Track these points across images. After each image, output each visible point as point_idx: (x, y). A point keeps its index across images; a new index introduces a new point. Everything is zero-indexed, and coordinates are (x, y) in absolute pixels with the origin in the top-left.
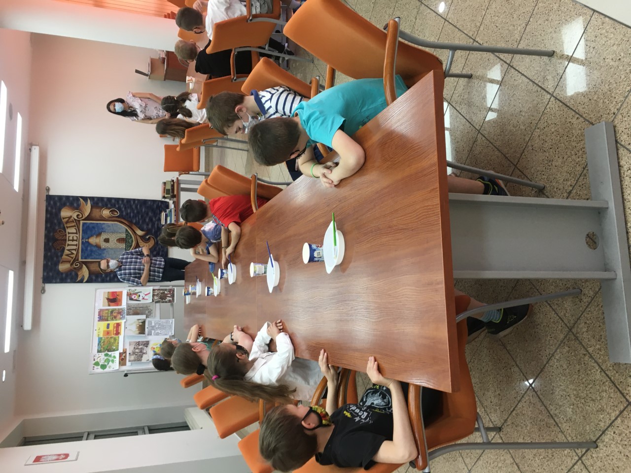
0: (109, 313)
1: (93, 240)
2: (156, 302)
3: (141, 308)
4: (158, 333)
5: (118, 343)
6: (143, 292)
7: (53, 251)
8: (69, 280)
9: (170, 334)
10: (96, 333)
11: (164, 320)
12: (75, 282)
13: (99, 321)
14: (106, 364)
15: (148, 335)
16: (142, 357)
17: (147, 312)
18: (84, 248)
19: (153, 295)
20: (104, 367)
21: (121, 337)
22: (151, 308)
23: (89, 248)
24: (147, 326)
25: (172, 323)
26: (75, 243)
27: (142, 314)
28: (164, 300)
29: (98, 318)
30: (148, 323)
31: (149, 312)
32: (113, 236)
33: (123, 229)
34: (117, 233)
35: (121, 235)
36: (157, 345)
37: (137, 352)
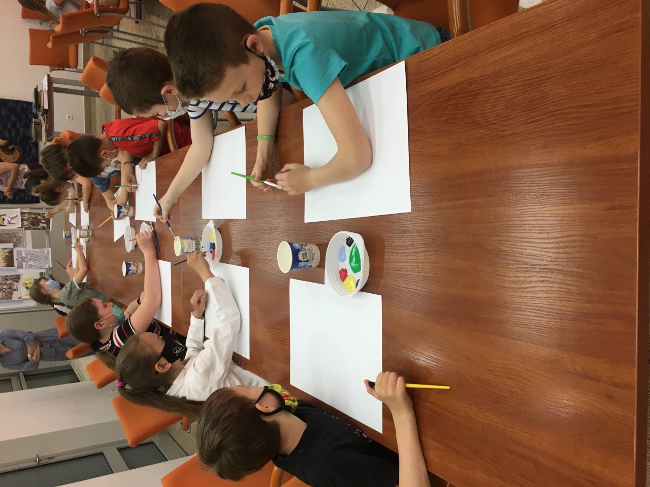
2: (26, 229)
3: (7, 236)
4: (31, 265)
6: (8, 215)
9: (47, 266)
11: (37, 250)
15: (18, 267)
16: (12, 294)
17: (15, 240)
19: (22, 220)
22: (20, 235)
24: (15, 257)
25: (48, 253)
27: (9, 242)
28: (36, 227)
30: (17, 253)
31: (17, 240)
36: (30, 280)
37: (5, 289)
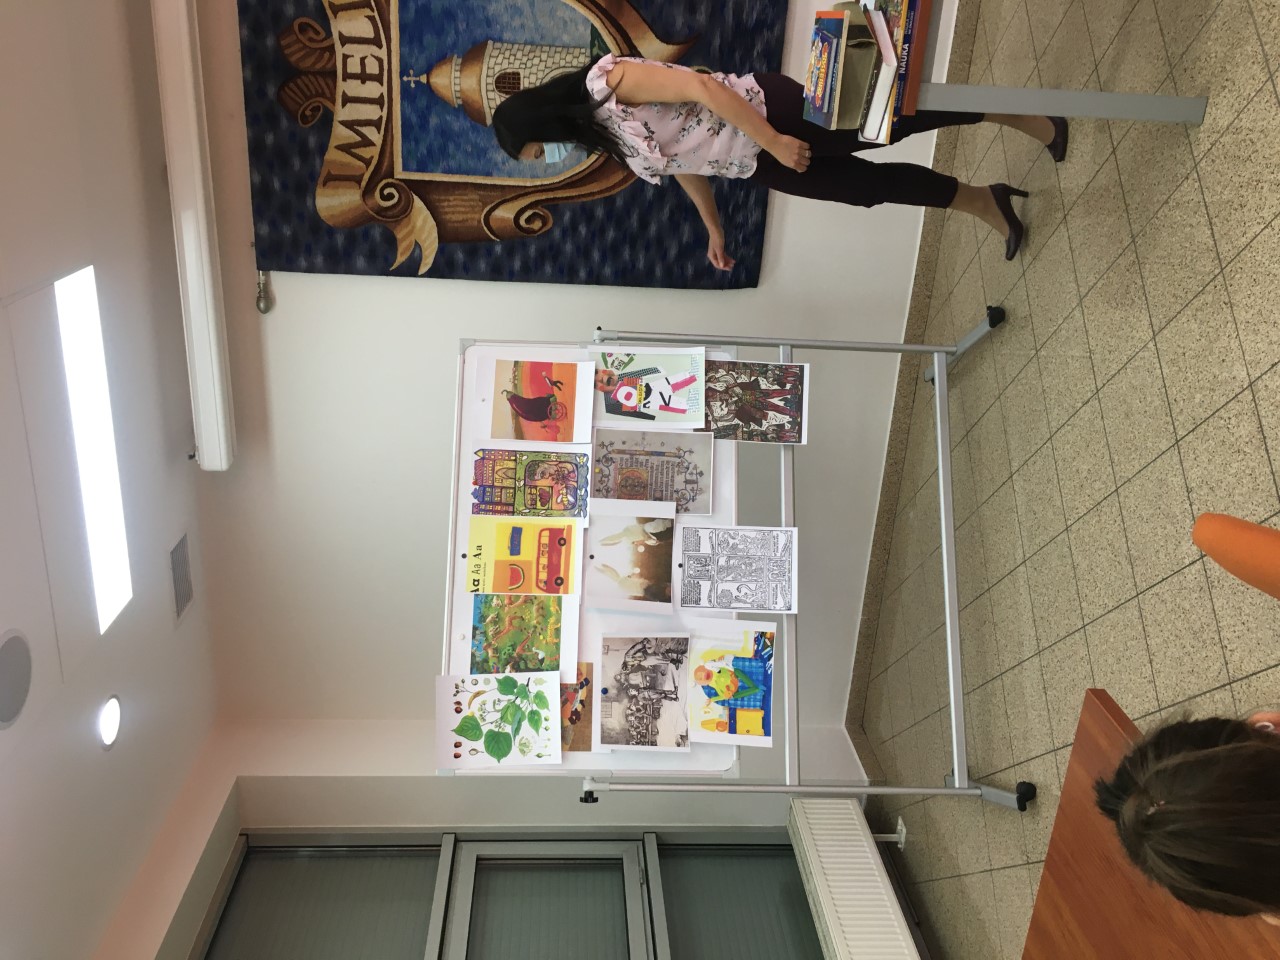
0: (521, 473)
1: (449, 81)
2: (722, 434)
3: (655, 460)
4: (726, 593)
5: (558, 631)
6: (663, 373)
7: (284, 123)
8: (361, 262)
9: (781, 608)
10: (465, 571)
11: (751, 532)
12: (385, 271)
13: (477, 510)
14: (508, 729)
15: (684, 602)
16: (656, 715)
17: (679, 481)
18: (414, 119)
19: (710, 394)
20: (499, 745)
21: (570, 600)
22: (697, 460)
23: (434, 121)
24: (677, 557)
25: (787, 548)
26: (372, 90)
27: (658, 494)
28: (753, 426)
29: (475, 494)
30: (685, 537)
31: (687, 482)
32: (536, 61)
33: (581, 28)
34: (553, 49)
35: (569, 58)
36: (721, 658)
37: (637, 687)
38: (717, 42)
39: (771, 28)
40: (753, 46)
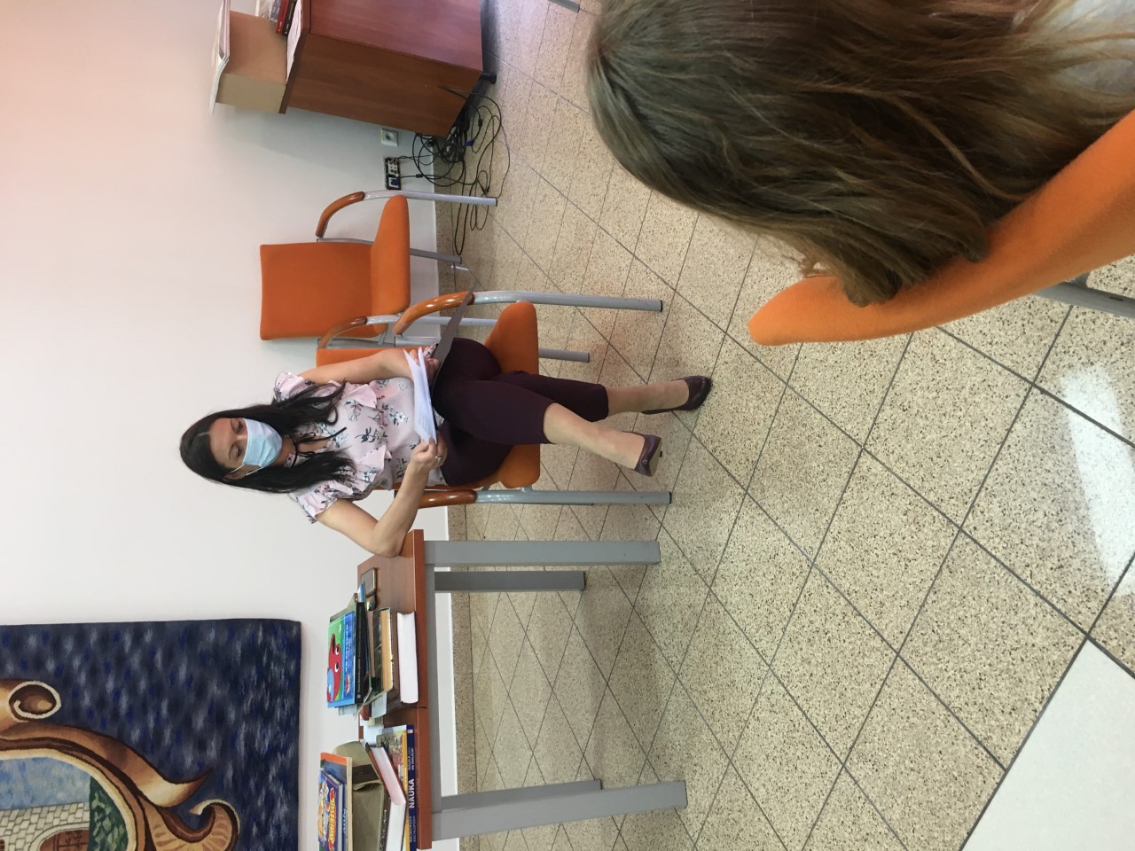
32: (25, 824)
33: (79, 784)
34: (45, 809)
35: (64, 815)
38: (230, 774)
39: (284, 751)
40: (267, 771)
